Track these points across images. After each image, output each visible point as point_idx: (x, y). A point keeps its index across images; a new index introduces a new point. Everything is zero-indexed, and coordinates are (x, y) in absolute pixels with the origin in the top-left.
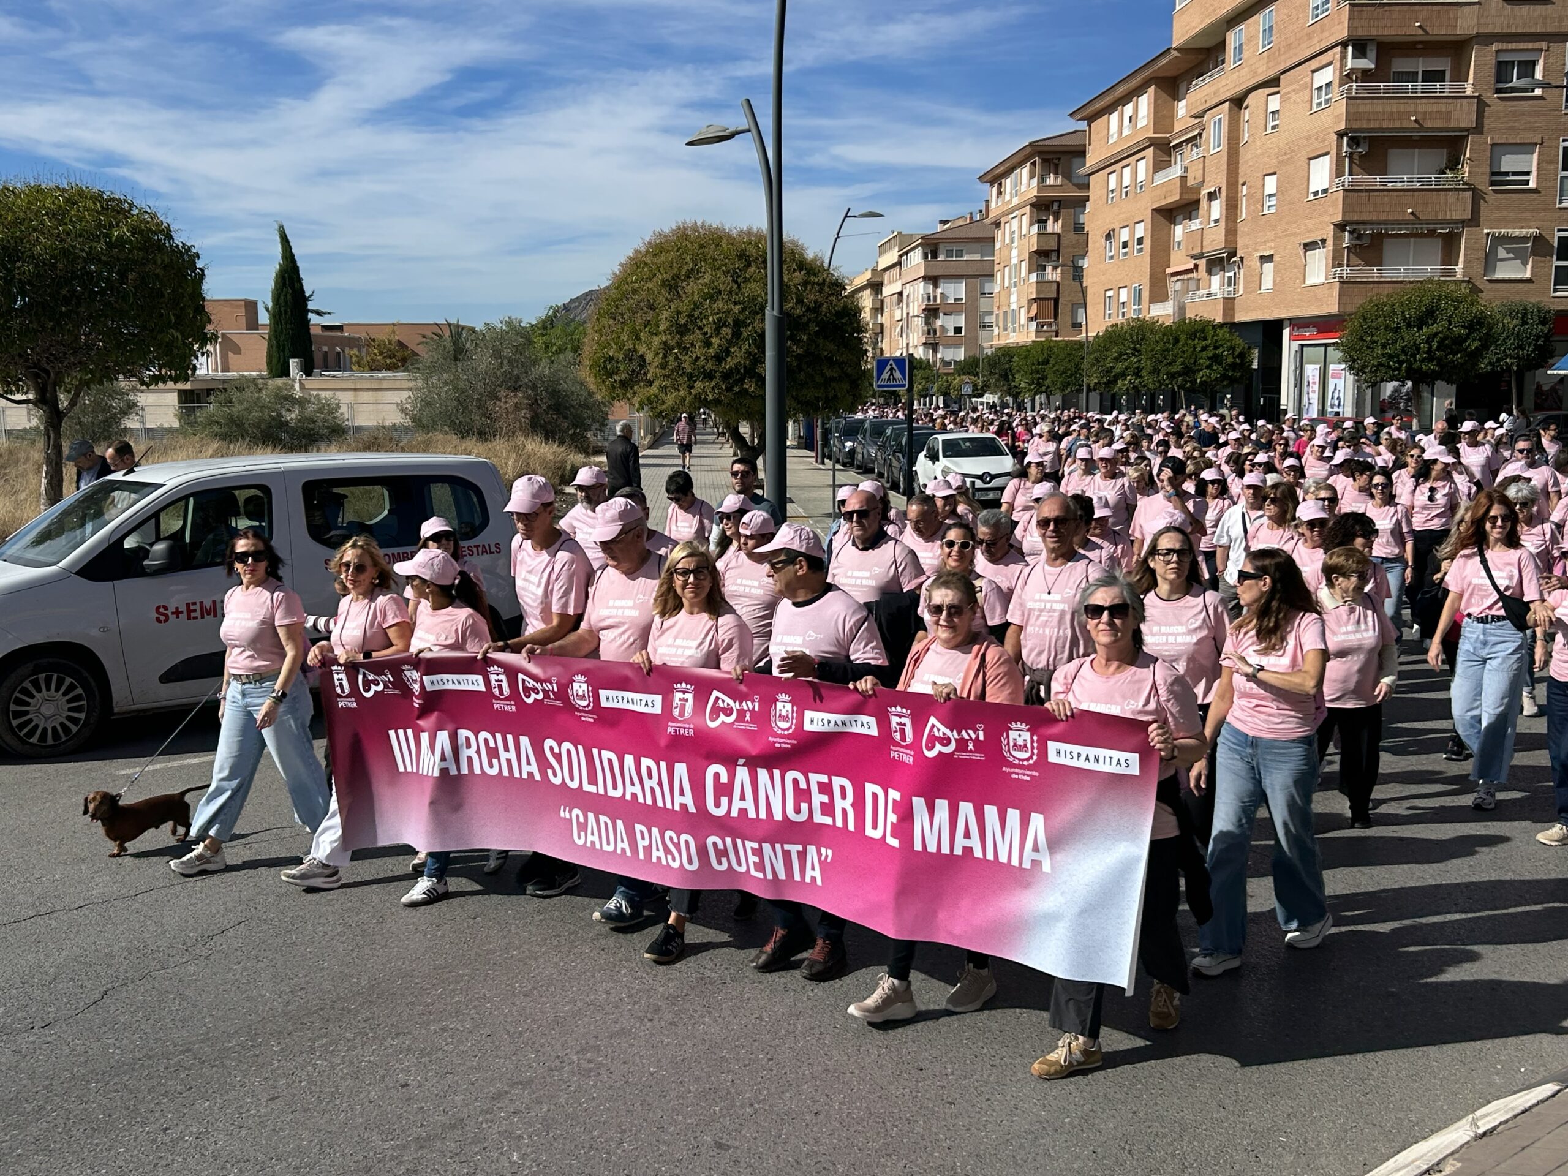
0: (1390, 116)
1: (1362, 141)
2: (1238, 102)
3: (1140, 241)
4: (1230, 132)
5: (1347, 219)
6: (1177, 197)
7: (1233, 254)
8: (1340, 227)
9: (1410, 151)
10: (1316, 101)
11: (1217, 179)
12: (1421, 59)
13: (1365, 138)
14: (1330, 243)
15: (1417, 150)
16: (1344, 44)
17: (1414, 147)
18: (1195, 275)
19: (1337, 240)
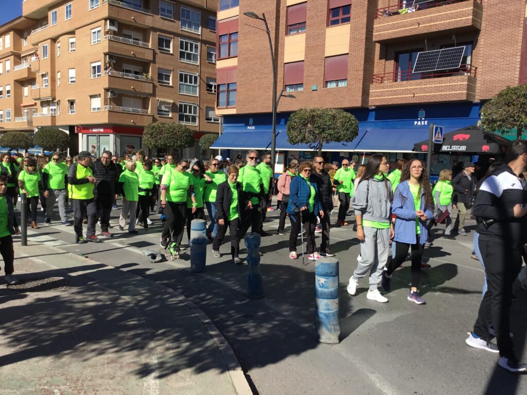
0: (124, 50)
1: (114, 58)
2: (54, 40)
3: (8, 92)
4: (51, 51)
5: (110, 87)
6: (27, 76)
7: (54, 99)
8: (107, 90)
10: (93, 41)
11: (46, 69)
12: (133, 31)
14: (103, 96)
16: (106, 19)
17: (131, 64)
18: (35, 107)
19: (106, 95)
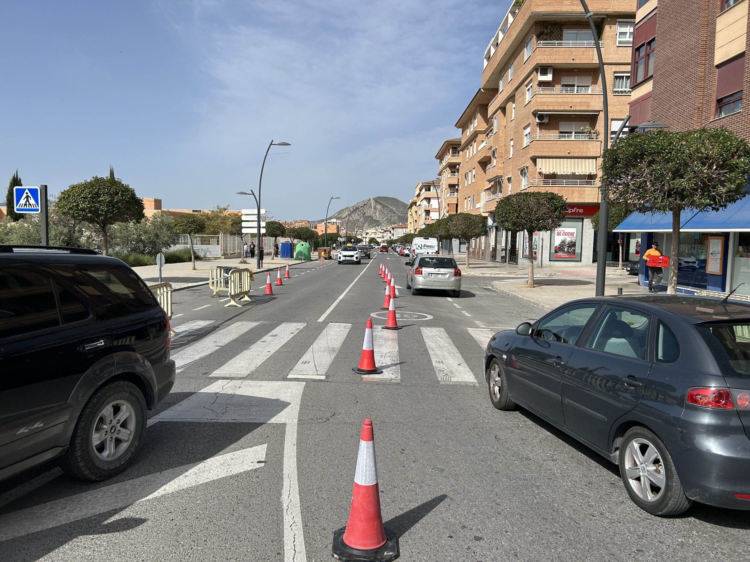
0: (559, 104)
1: (545, 117)
2: (504, 109)
4: (499, 123)
5: (536, 155)
8: (533, 160)
9: (571, 123)
10: (527, 100)
11: (496, 145)
12: (576, 77)
13: (546, 115)
14: (529, 168)
15: (574, 122)
17: (573, 121)
19: (533, 167)
